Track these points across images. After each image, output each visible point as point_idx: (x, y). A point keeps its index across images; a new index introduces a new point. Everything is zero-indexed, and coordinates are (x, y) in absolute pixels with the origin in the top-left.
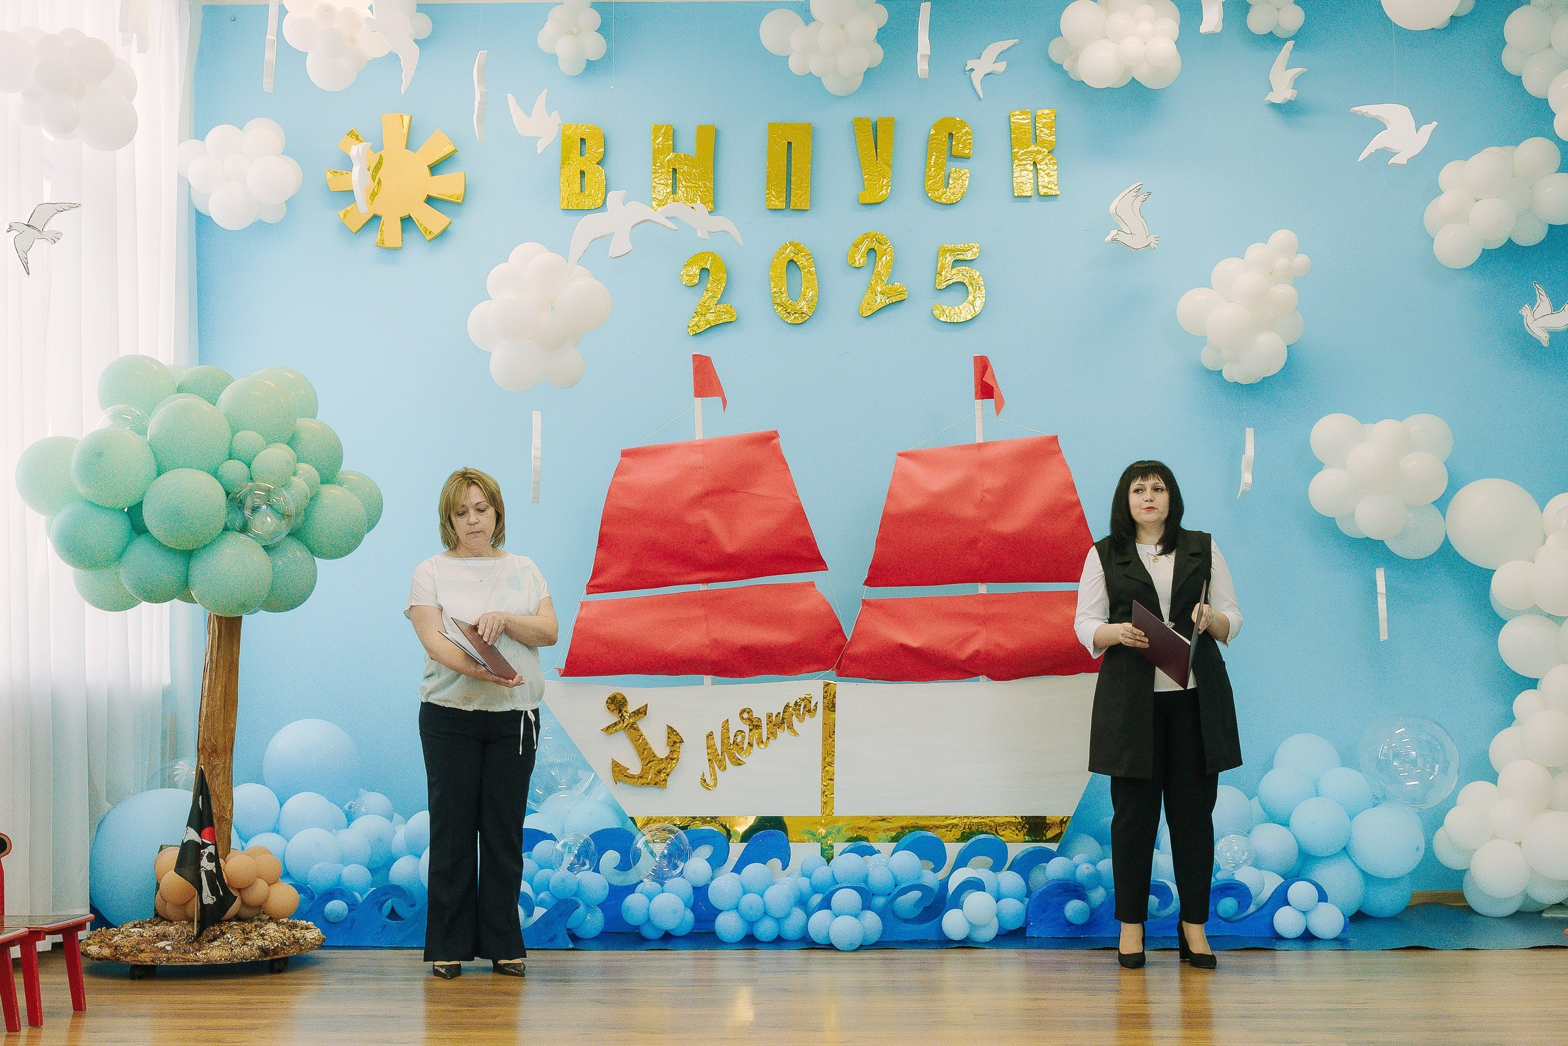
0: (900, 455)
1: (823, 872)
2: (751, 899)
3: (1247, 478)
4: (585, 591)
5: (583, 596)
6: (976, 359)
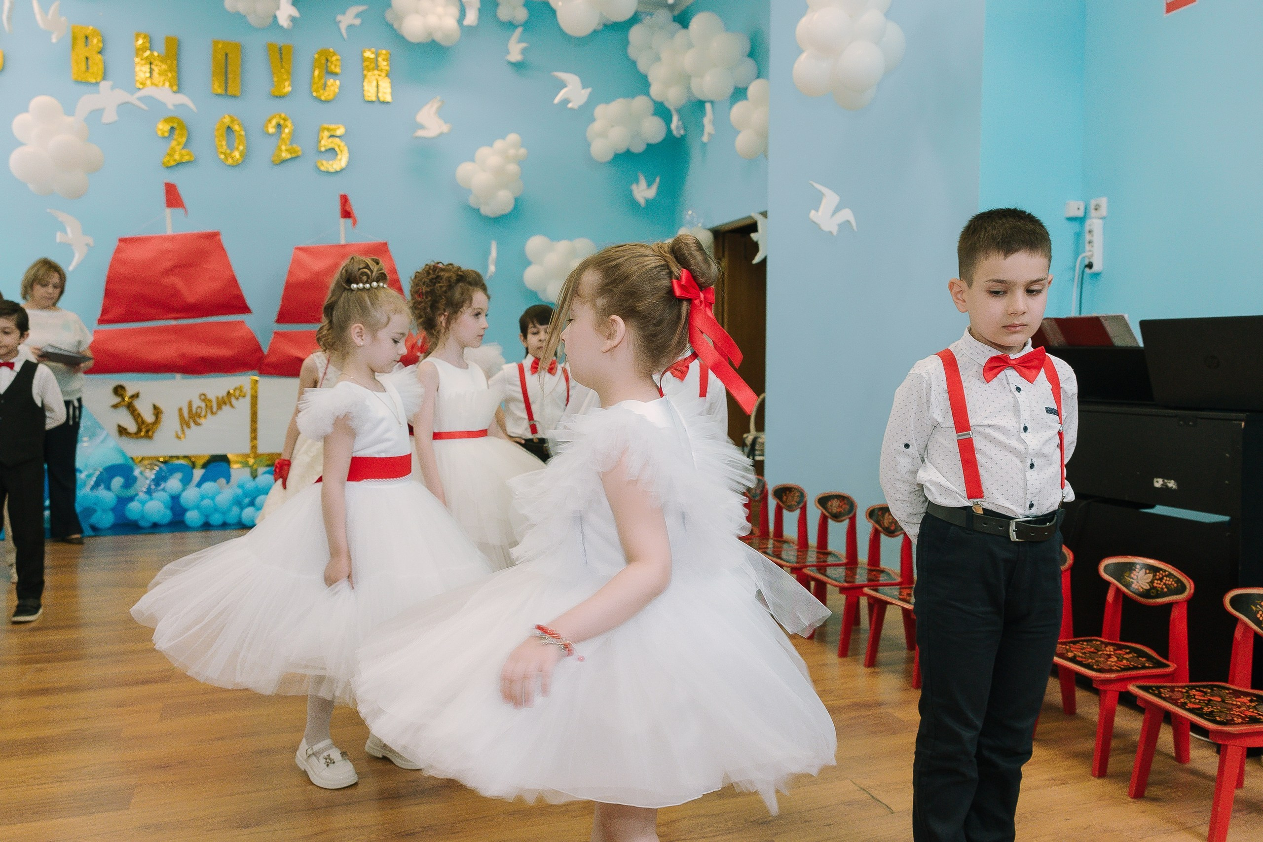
0: (297, 248)
1: (250, 485)
2: (207, 502)
4: (97, 322)
5: (95, 326)
6: (341, 196)
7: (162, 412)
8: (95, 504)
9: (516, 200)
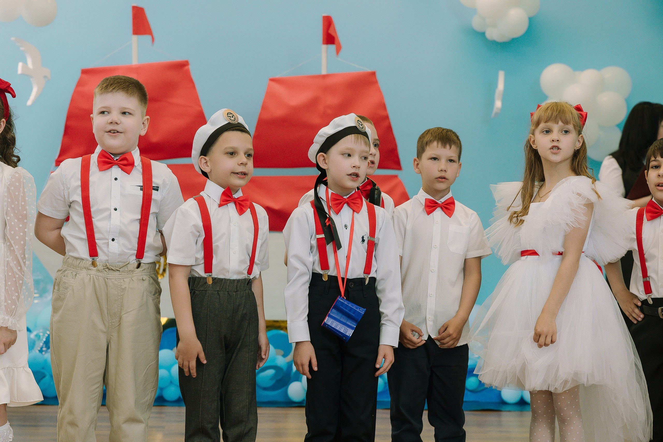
0: (272, 80)
6: (324, 17)
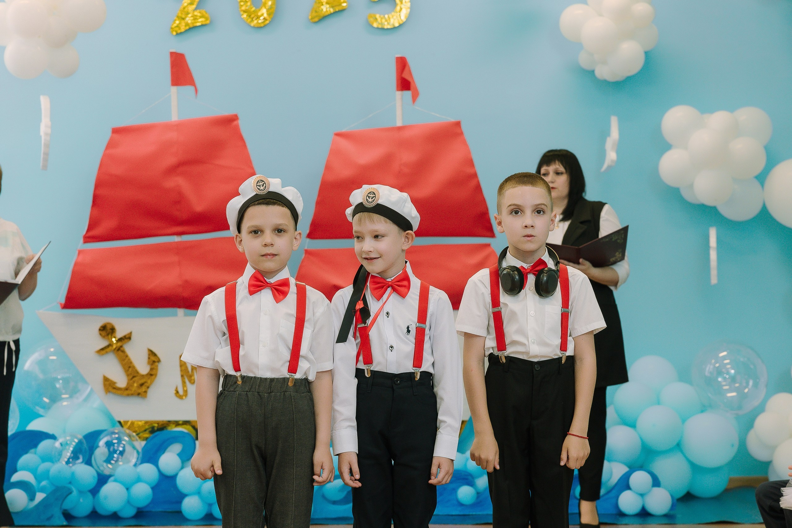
0: (338, 135)
3: (612, 155)
4: (82, 240)
5: (81, 245)
6: (398, 59)
7: (159, 361)
8: (70, 483)
9: (646, 53)
